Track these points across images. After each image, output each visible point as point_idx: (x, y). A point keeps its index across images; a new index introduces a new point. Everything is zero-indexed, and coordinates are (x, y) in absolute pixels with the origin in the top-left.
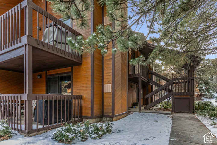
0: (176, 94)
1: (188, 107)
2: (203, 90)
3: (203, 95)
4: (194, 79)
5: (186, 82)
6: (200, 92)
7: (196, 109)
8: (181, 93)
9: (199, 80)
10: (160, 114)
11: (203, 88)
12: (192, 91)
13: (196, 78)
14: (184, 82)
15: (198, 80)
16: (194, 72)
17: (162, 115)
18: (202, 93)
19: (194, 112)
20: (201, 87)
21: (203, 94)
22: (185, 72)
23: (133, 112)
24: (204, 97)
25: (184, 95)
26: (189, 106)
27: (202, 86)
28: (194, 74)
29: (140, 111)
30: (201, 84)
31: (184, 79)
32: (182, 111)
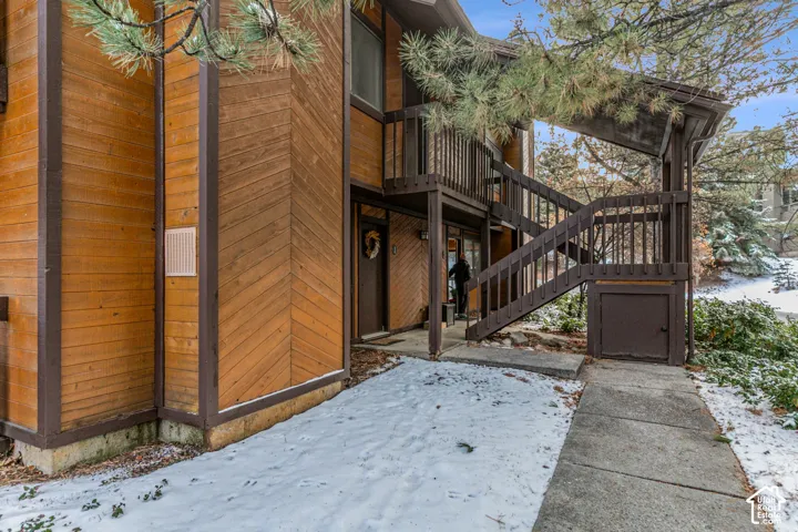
0: (605, 270)
1: (663, 335)
2: (726, 246)
3: (727, 264)
4: (688, 204)
5: (653, 217)
6: (714, 253)
7: (701, 338)
8: (631, 269)
9: (713, 208)
10: (521, 373)
11: (728, 239)
12: (679, 259)
13: (699, 199)
14: (642, 215)
15: (706, 207)
16: (689, 173)
17: (534, 378)
18: (722, 255)
19: (688, 361)
20: (720, 236)
21: (727, 259)
22: (656, 174)
23: (403, 358)
24: (730, 271)
25: (644, 277)
26: (667, 331)
27: (722, 231)
28: (689, 184)
29: (434, 353)
30: (719, 222)
31: (642, 200)
32: (635, 355)
